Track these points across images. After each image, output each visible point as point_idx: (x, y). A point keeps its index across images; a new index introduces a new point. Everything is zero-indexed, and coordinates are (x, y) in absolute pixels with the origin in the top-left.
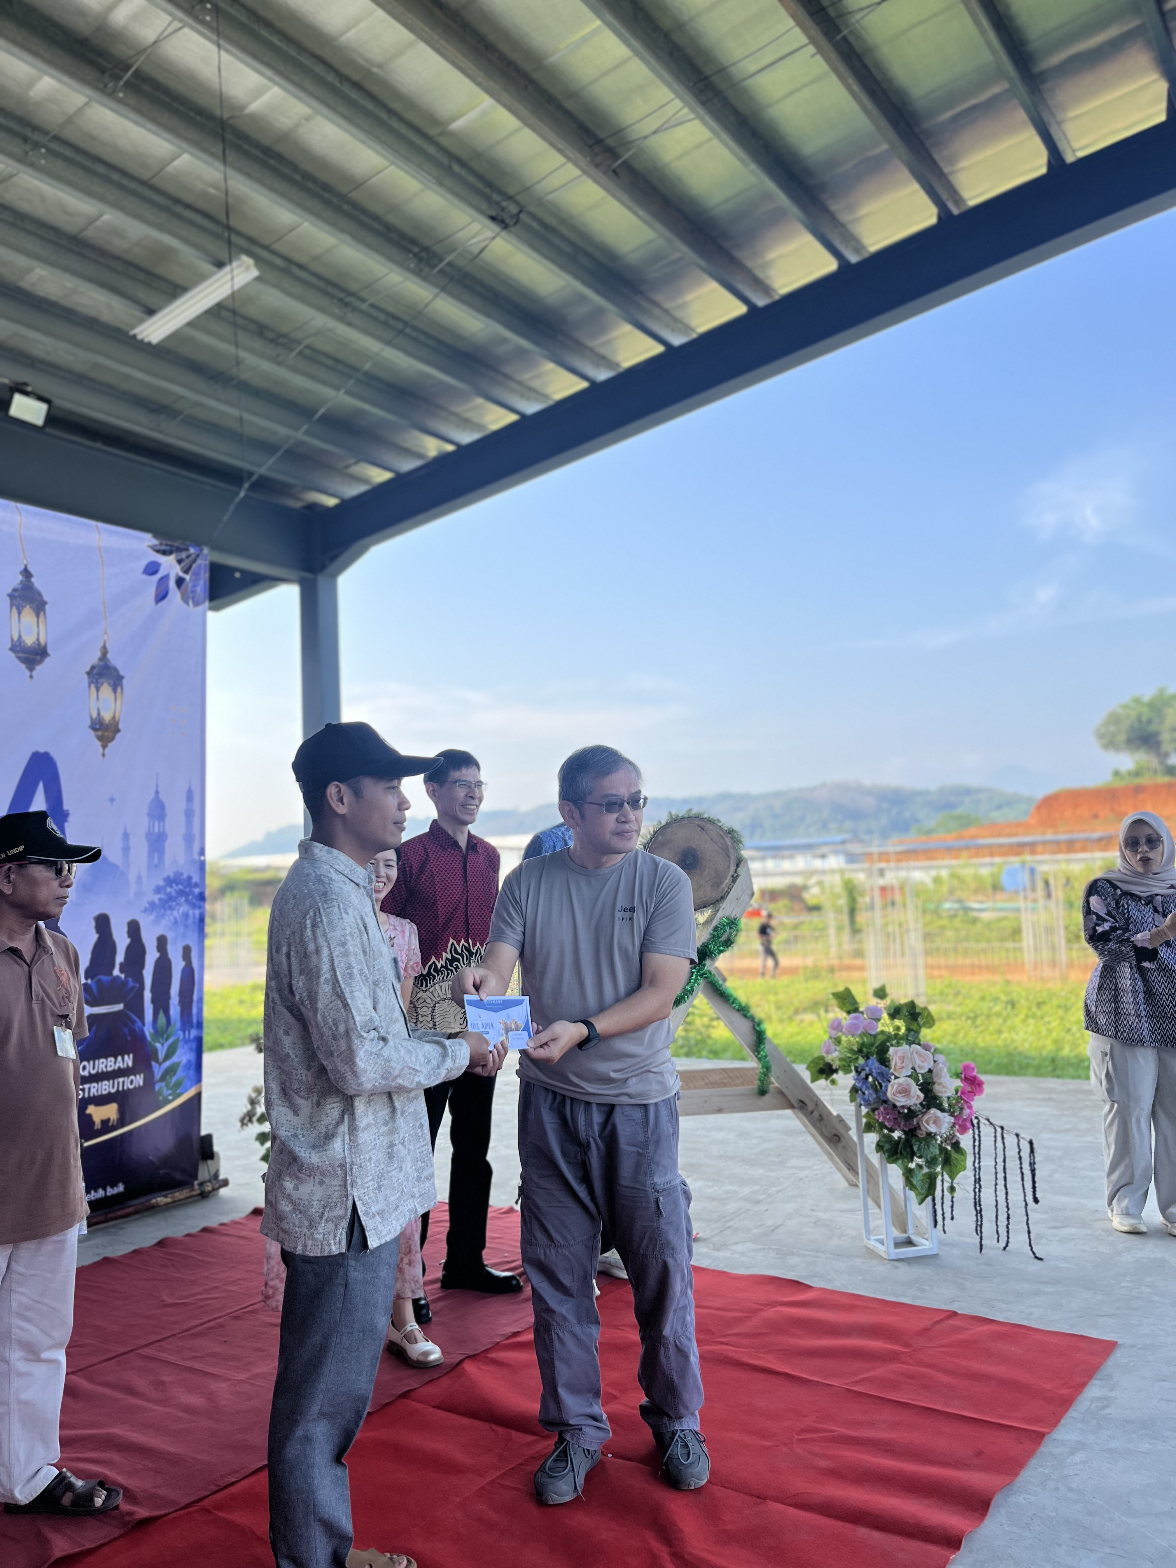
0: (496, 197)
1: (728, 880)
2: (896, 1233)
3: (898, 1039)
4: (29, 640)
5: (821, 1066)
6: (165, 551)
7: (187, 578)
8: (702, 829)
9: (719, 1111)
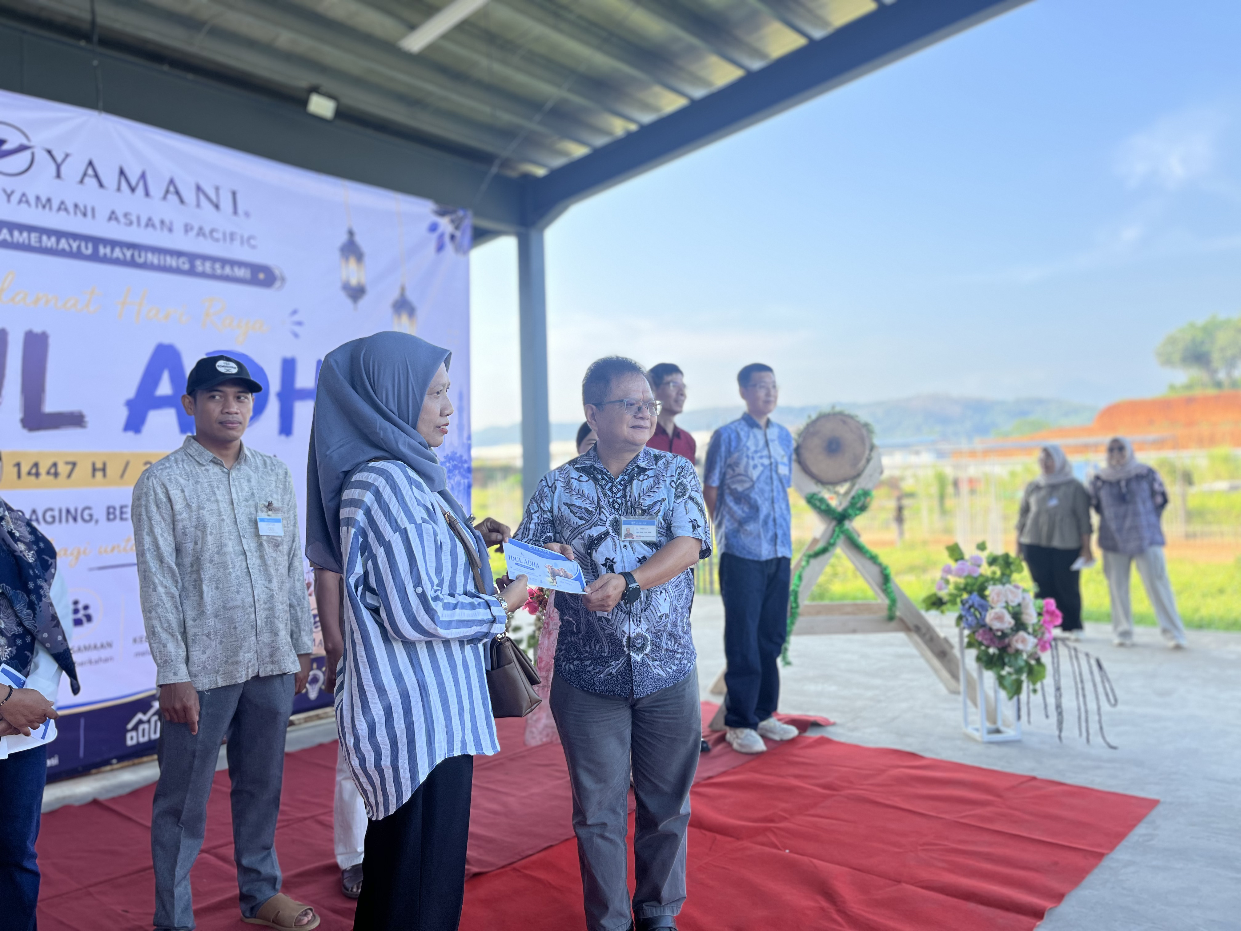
1: (863, 462)
2: (989, 725)
3: (994, 580)
4: (354, 282)
5: (934, 599)
6: (442, 213)
7: (458, 234)
8: (844, 422)
9: (854, 631)
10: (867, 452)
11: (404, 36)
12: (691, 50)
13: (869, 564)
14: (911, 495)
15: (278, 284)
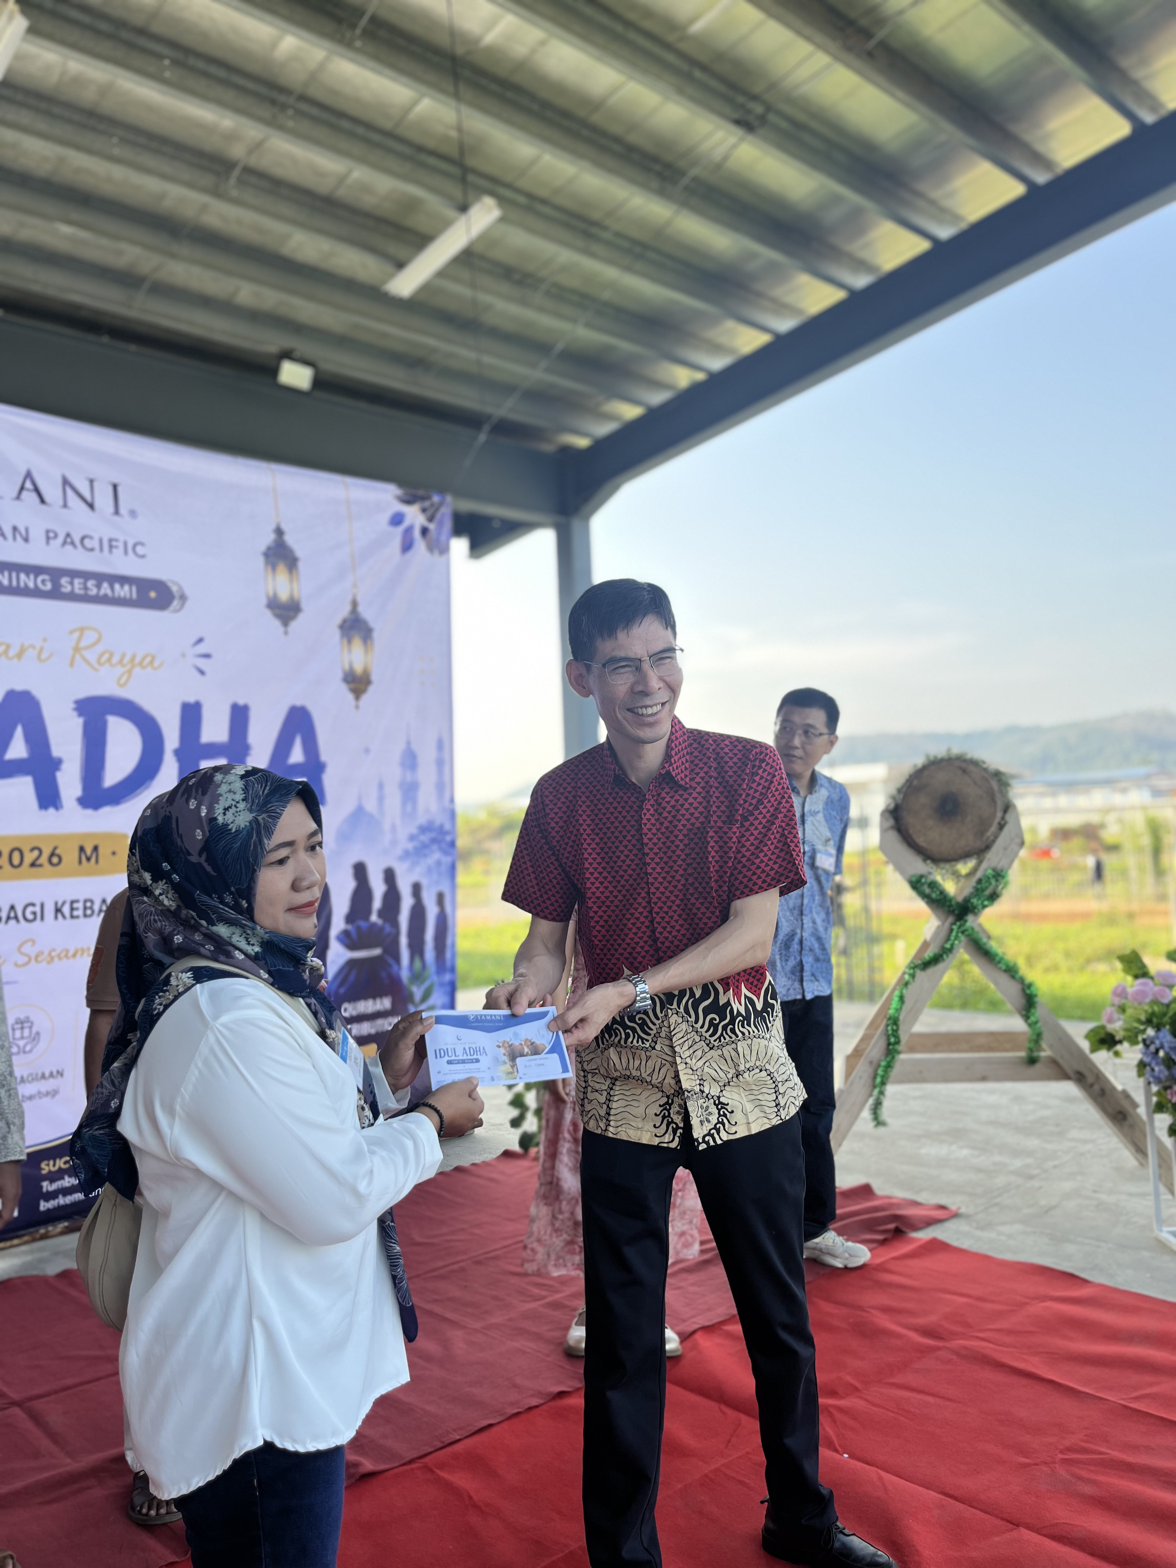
0: (741, 99)
1: (994, 828)
4: (284, 596)
5: (1102, 1035)
6: (409, 500)
7: (432, 526)
8: (964, 771)
9: (984, 1079)
10: (999, 814)
11: (391, 276)
12: (772, 268)
13: (1004, 979)
14: (1114, 848)
15: (176, 603)
